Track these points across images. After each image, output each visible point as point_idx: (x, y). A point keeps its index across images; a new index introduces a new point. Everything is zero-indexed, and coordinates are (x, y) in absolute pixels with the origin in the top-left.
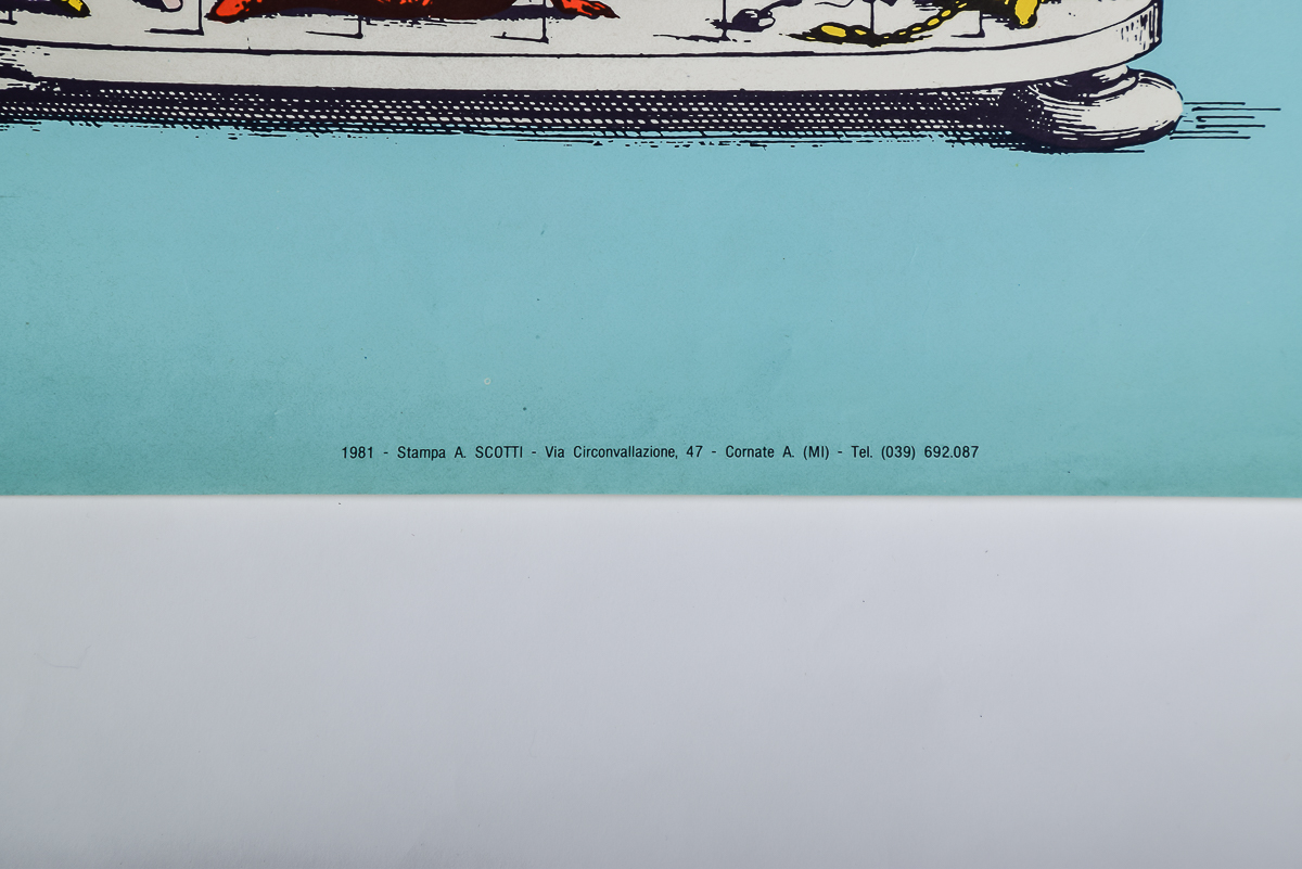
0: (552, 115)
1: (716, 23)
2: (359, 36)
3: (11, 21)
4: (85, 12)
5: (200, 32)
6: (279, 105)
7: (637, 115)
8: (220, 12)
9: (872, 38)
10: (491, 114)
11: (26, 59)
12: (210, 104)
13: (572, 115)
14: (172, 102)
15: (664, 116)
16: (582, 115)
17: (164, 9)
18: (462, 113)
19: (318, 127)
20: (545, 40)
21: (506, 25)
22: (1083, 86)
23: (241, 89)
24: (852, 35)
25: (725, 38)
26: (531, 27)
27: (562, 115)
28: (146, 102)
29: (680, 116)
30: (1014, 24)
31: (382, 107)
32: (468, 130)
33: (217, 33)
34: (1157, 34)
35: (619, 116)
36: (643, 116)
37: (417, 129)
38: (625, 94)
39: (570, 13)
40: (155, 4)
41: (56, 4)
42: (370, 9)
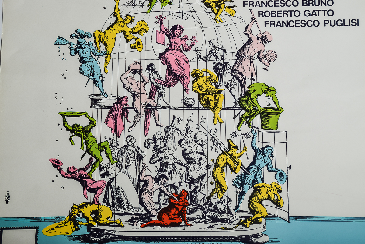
0: (185, 239)
1: (207, 227)
2: (160, 229)
3: (114, 228)
4: (124, 227)
5: (139, 229)
6: (149, 239)
7: (197, 239)
8: (141, 226)
9: (228, 229)
10: (177, 239)
11: (116, 233)
12: (140, 238)
13: (188, 239)
14: (135, 238)
15: (200, 239)
16: (189, 239)
17: (134, 226)
18: (173, 239)
19: (154, 241)
20: (184, 229)
21: (179, 227)
22: (256, 236)
23: (144, 236)
24: (225, 229)
25: (208, 229)
26: (183, 228)
27: (187, 239)
28: (132, 238)
29: (203, 239)
30: (247, 227)
31: (163, 239)
32: (174, 242)
33: (141, 229)
34: (265, 229)
35: (194, 239)
36: (198, 239)
37: (167, 241)
38: (195, 237)
39: (188, 226)
40: (133, 225)
41: (120, 226)
42: (161, 225)
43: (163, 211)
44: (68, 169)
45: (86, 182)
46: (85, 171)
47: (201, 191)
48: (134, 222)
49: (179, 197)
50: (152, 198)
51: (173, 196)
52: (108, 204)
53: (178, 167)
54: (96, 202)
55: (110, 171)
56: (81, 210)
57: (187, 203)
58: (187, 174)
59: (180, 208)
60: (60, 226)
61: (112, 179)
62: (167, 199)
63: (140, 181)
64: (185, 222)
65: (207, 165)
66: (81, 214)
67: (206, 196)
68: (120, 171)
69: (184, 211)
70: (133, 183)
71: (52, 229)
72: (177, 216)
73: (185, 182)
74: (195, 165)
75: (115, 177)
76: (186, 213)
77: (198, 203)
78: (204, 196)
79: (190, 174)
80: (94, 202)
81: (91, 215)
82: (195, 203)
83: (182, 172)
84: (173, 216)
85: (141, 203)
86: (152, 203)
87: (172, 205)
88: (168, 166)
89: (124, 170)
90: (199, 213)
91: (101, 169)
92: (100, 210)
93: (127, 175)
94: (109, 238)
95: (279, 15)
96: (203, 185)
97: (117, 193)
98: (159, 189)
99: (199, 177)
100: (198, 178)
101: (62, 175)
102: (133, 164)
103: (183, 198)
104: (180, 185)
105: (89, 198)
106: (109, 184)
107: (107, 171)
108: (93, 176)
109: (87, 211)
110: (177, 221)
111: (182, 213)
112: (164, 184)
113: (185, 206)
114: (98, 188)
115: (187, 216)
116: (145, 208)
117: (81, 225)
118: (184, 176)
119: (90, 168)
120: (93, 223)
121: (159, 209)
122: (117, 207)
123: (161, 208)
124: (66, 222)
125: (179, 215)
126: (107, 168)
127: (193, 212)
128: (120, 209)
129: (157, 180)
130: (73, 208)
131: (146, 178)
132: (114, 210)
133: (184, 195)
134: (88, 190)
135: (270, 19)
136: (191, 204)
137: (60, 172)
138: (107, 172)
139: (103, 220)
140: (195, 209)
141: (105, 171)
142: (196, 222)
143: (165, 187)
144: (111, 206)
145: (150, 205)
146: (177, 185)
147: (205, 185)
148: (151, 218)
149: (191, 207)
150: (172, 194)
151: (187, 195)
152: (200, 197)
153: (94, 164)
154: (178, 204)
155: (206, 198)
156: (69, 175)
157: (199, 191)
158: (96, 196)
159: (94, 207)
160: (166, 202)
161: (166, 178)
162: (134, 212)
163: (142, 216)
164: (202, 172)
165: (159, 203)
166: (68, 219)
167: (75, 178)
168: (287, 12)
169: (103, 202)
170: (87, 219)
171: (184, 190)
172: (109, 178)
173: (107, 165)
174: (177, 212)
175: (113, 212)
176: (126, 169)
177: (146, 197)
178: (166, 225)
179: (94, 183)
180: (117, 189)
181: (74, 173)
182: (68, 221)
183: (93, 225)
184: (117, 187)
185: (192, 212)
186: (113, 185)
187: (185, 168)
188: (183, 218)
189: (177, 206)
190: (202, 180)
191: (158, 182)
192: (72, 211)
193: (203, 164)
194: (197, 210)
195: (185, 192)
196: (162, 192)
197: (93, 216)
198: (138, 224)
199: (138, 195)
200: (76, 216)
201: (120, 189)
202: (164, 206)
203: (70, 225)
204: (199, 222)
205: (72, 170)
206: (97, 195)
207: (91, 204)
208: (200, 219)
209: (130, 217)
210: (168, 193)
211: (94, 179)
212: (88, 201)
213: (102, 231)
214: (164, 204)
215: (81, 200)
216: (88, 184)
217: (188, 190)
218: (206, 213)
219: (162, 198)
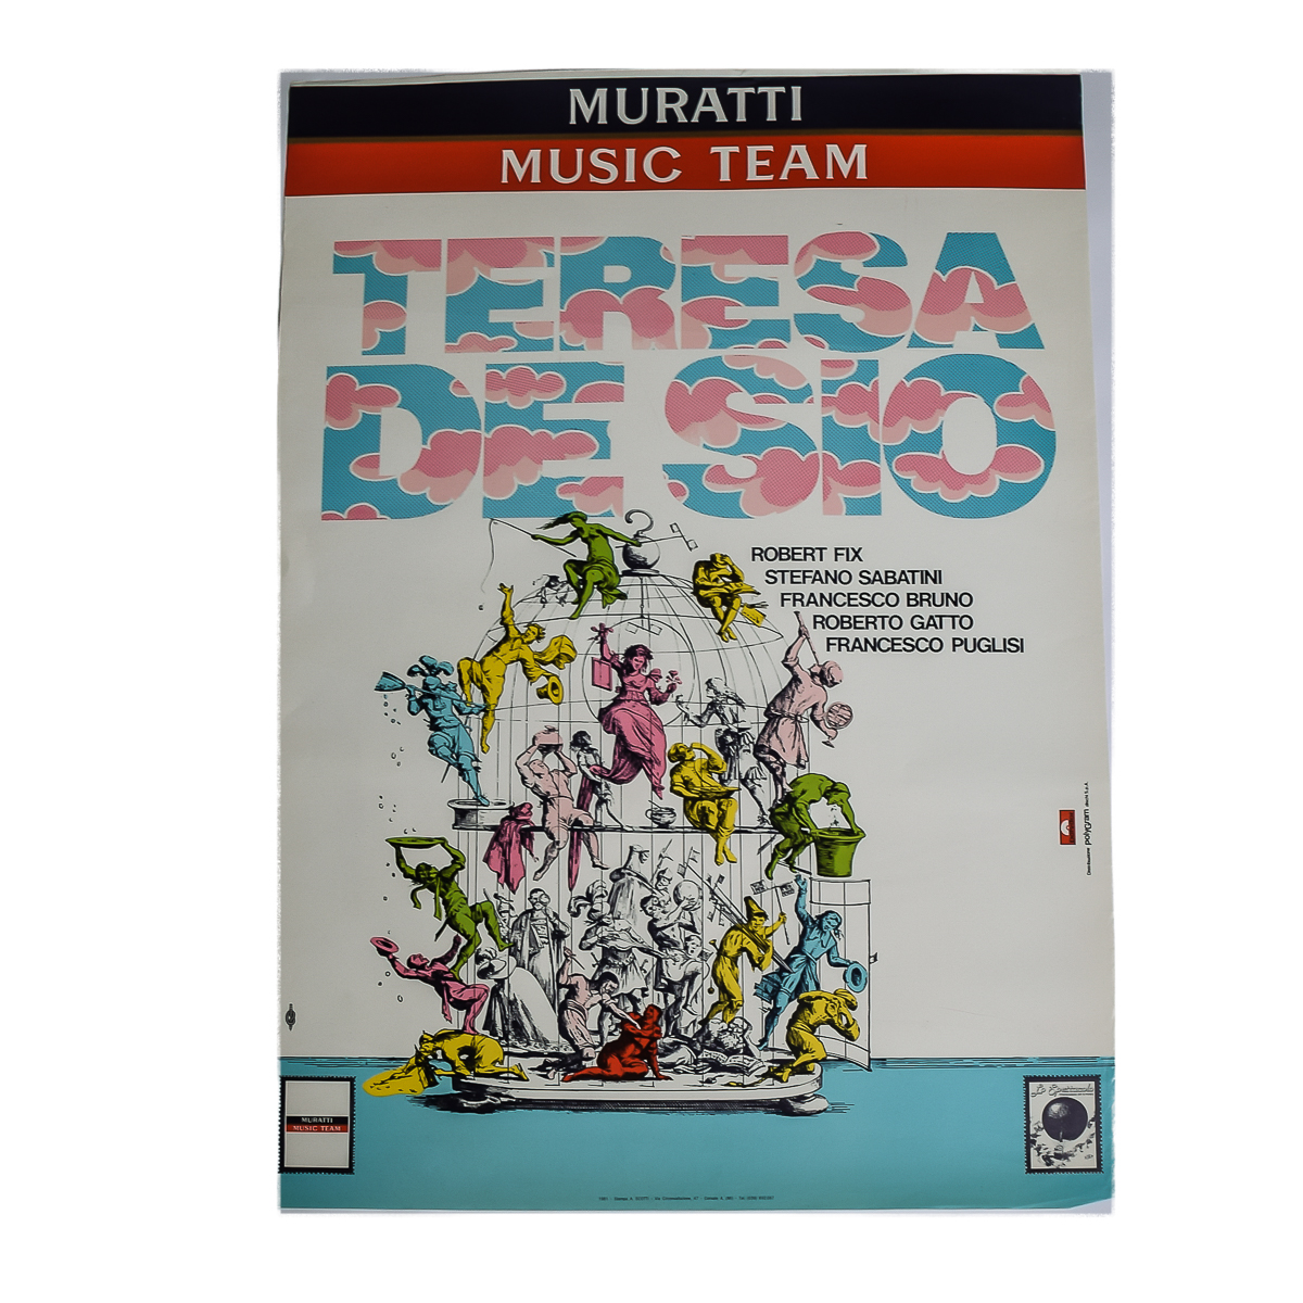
1: (700, 1081)
4: (528, 1080)
8: (564, 1079)
9: (743, 1086)
10: (639, 1106)
11: (511, 1093)
12: (561, 1105)
13: (661, 1106)
14: (551, 1104)
15: (686, 1106)
16: (664, 1106)
17: (549, 1079)
18: (631, 1106)
22: (801, 1099)
23: (570, 1100)
24: (738, 1085)
25: (703, 1085)
26: (650, 1083)
27: (658, 1107)
28: (544, 1104)
29: (691, 1106)
30: (782, 1082)
33: (564, 1085)
34: (821, 1085)
35: (674, 1106)
36: (680, 1107)
38: (676, 1101)
39: (660, 1079)
40: (546, 1077)
41: (520, 1078)
42: (604, 1078)
43: (609, 1050)
44: (409, 960)
45: (448, 988)
46: (445, 964)
47: (688, 1008)
48: (549, 1071)
49: (641, 1021)
50: (585, 1021)
51: (628, 1017)
52: (494, 1033)
53: (641, 957)
54: (469, 1029)
55: (497, 965)
56: (438, 1045)
57: (659, 1032)
58: (660, 973)
59: (644, 1043)
60: (397, 1076)
61: (501, 982)
62: (617, 1025)
63: (560, 986)
64: (654, 1073)
65: (702, 952)
66: (439, 1052)
67: (700, 1019)
68: (517, 966)
69: (653, 1049)
70: (545, 990)
71: (383, 1083)
72: (637, 1060)
73: (655, 988)
74: (676, 952)
75: (508, 978)
76: (658, 1054)
77: (683, 1033)
78: (694, 1017)
79: (665, 972)
80: (464, 1028)
81: (460, 1055)
82: (676, 1032)
83: (648, 967)
84: (631, 1060)
85: (563, 1031)
86: (585, 1033)
87: (628, 1037)
88: (619, 954)
89: (526, 963)
90: (684, 1053)
91: (479, 959)
92: (479, 1046)
93: (532, 972)
94: (499, 1102)
95: (858, 625)
96: (692, 995)
97: (512, 1011)
98: (600, 1002)
99: (685, 978)
100: (682, 981)
101: (397, 971)
102: (545, 951)
103: (650, 1021)
104: (644, 995)
105: (454, 1020)
106: (495, 993)
107: (490, 964)
108: (462, 975)
109: (451, 1047)
110: (637, 1070)
111: (648, 1054)
112: (610, 993)
113: (653, 1040)
114: (473, 1001)
115: (659, 1060)
116: (571, 1041)
117: (439, 1075)
118: (653, 975)
119: (455, 958)
120: (465, 1071)
121: (601, 1044)
122: (512, 1040)
123: (605, 1043)
124: (410, 1069)
125: (641, 1057)
126: (489, 958)
127: (671, 1051)
128: (518, 1045)
129: (595, 984)
130: (422, 1040)
131: (573, 981)
132: (507, 1046)
133: (652, 1017)
134: (451, 1003)
135: (839, 633)
136: (667, 1035)
137: (394, 966)
138: (491, 967)
139: (485, 1065)
140: (676, 1047)
141: (487, 965)
142: (677, 1072)
143: (612, 998)
144: (501, 1039)
145: (582, 1036)
146: (637, 994)
147: (696, 996)
148: (584, 1063)
149: (668, 1040)
150: (628, 1014)
151: (659, 1016)
152: (685, 1020)
153: (464, 949)
154: (640, 1035)
155: (700, 1023)
156: (412, 972)
157: (685, 1007)
158: (469, 1017)
159: (465, 1040)
160: (615, 1030)
161: (615, 981)
162: (549, 1050)
163: (566, 1060)
164: (691, 967)
165: (599, 1032)
166: (413, 1061)
167: (425, 979)
168: (876, 620)
169: (484, 1029)
170: (452, 1063)
171: (652, 1005)
172: (496, 980)
173: (490, 952)
174: (638, 1052)
175: (506, 1049)
176: (529, 959)
177: (572, 1019)
178: (616, 1079)
179: (463, 989)
180: (513, 1003)
181: (422, 967)
182: (412, 1068)
183: (464, 1077)
184: (512, 998)
185: (668, 1051)
186: (504, 993)
187: (655, 959)
188: (651, 1063)
189: (637, 1039)
190: (691, 984)
191: (598, 989)
192: (421, 1047)
193: (692, 952)
194: (679, 1048)
195: (655, 1011)
196: (606, 1009)
197: (464, 1057)
198: (556, 1075)
199: (555, 1016)
200: (430, 1057)
201: (519, 1002)
202: (611, 1039)
203: (417, 1075)
204: (685, 1072)
205: (418, 962)
206: (471, 1014)
207: (458, 1033)
208: (687, 1065)
209: (539, 1061)
210: (619, 1012)
211: (465, 982)
212: (453, 1027)
213: (484, 1087)
214: (610, 1034)
215: (439, 1025)
216: (451, 991)
217: (662, 1006)
218: (697, 1053)
219: (607, 1022)
